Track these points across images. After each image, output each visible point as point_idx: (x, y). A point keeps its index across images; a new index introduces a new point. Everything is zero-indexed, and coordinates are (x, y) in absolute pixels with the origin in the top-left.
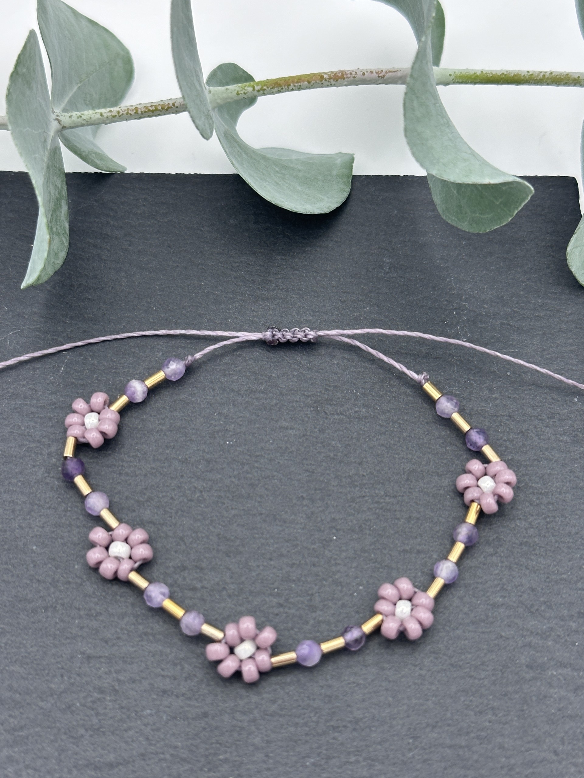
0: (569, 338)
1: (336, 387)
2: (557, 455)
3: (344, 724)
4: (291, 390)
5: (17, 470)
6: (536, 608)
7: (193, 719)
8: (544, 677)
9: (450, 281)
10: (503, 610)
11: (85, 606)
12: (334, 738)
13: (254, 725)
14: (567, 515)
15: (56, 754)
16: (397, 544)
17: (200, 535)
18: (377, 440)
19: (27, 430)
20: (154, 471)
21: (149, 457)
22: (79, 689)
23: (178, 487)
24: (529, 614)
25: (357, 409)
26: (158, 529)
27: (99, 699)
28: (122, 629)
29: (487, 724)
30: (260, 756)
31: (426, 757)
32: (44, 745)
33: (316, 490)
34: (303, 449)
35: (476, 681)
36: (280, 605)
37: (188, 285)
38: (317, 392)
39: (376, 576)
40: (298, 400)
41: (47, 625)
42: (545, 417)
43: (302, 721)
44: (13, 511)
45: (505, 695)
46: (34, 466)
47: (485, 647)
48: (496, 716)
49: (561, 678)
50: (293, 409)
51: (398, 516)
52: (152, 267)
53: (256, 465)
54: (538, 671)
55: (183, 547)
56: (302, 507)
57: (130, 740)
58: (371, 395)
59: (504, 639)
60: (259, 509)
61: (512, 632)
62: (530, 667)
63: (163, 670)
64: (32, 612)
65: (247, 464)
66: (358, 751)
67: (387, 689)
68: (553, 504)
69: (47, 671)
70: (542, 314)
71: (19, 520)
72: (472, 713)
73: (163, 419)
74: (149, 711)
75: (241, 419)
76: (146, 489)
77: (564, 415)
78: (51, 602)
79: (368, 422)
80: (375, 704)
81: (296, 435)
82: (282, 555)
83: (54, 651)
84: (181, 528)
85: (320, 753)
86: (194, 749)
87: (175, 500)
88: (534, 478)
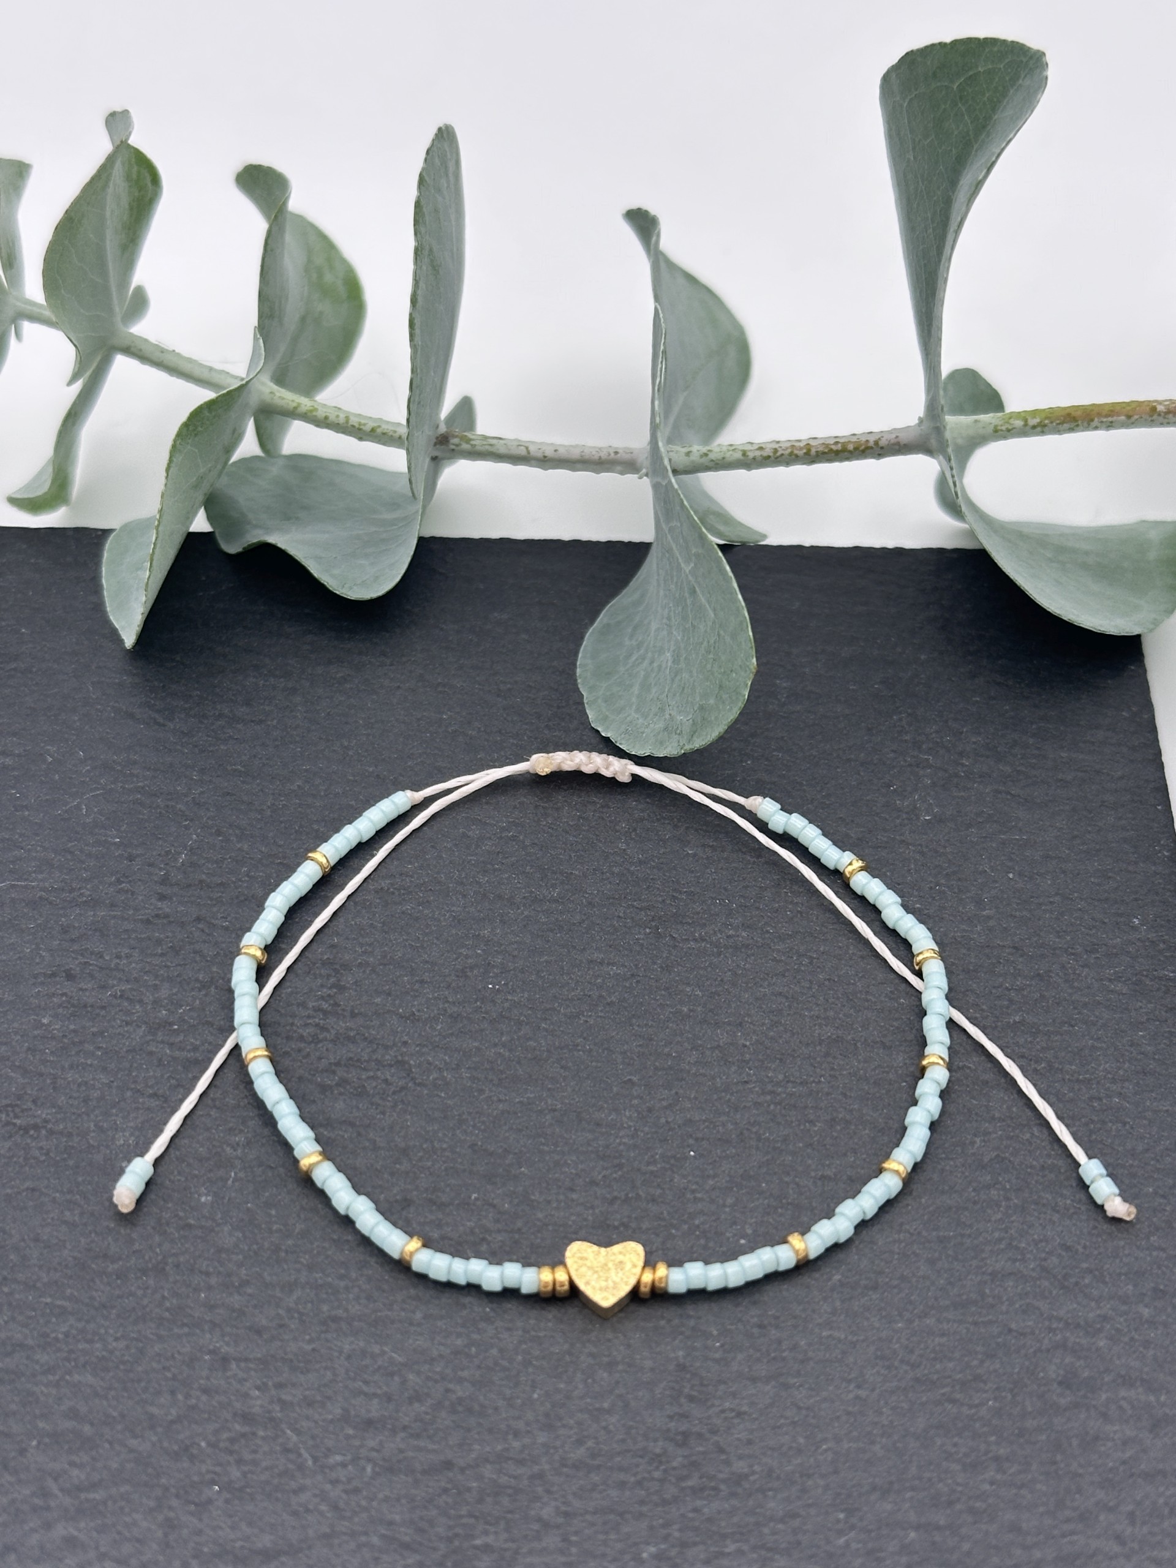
0: (1120, 818)
1: (691, 893)
2: (1106, 1016)
3: (713, 1484)
5: (95, 1029)
6: (1073, 1280)
7: (424, 1472)
8: (1094, 1403)
9: (900, 720)
10: (1011, 1284)
11: (221, 1269)
12: (695, 1510)
13: (542, 1485)
15: (160, 1534)
16: (809, 1166)
17: (437, 1145)
18: (769, 985)
19: (118, 961)
20: (352, 1034)
22: (206, 1416)
23: (398, 1062)
24: (1061, 1292)
25: (731, 932)
26: (359, 1134)
28: (289, 1310)
29: (987, 1487)
31: (870, 1545)
32: (136, 1516)
33: (656, 1068)
34: (631, 1000)
35: (965, 1410)
37: (419, 720)
38: (657, 901)
39: (771, 1220)
40: (621, 915)
41: (145, 1301)
42: (1080, 949)
43: (632, 1479)
44: (86, 1100)
45: (1021, 1435)
46: (127, 1024)
47: (979, 1349)
48: (1004, 1473)
50: (612, 930)
51: (812, 1117)
53: (544, 1025)
54: (1082, 1393)
56: (631, 1101)
57: (302, 1509)
58: (758, 908)
59: (1015, 1334)
60: (549, 1101)
61: (1030, 1323)
62: (1065, 1383)
63: (366, 1382)
64: (118, 1278)
65: (527, 1024)
67: (794, 1423)
68: (1100, 1099)
69: (143, 1384)
70: (1069, 778)
71: (97, 1116)
72: (958, 1467)
73: (370, 945)
74: (338, 1458)
75: (515, 946)
76: (338, 1064)
77: (1114, 947)
78: (154, 1261)
79: (753, 955)
80: (773, 1449)
81: (618, 975)
82: (594, 1183)
83: (157, 1348)
84: (402, 1134)
86: (425, 1526)
87: (391, 1084)
88: (1063, 1054)
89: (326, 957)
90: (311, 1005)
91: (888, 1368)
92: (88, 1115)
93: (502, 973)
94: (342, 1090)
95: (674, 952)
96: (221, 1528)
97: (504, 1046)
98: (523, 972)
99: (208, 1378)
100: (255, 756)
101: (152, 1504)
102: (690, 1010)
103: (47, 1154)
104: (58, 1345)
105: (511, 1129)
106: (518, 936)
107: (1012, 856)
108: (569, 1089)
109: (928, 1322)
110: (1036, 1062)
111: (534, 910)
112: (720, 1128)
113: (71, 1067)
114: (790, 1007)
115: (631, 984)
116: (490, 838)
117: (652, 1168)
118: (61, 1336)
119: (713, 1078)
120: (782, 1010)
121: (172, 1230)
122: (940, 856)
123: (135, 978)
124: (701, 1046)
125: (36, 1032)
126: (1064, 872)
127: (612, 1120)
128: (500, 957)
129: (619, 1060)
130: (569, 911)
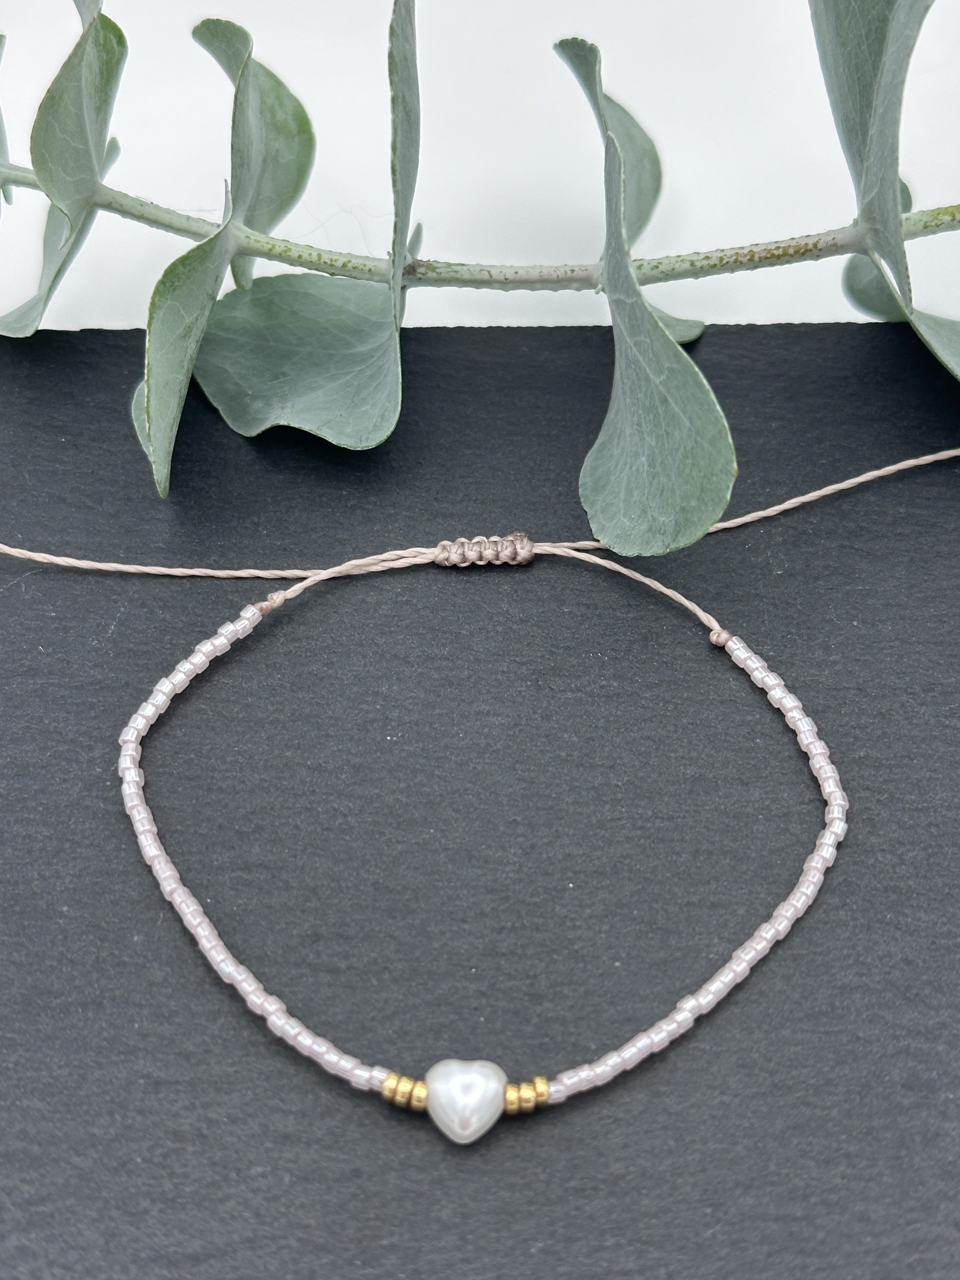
89: (241, 716)
90: (229, 759)
91: (748, 1075)
92: (32, 865)
93: (399, 726)
94: (257, 836)
95: (553, 702)
96: (155, 1235)
97: (402, 792)
98: (417, 725)
99: (142, 1100)
100: (175, 534)
101: (94, 1215)
102: (568, 755)
104: (9, 1073)
105: (408, 868)
106: (413, 692)
107: (857, 605)
109: (784, 1032)
110: (879, 793)
111: (427, 667)
112: (596, 861)
113: (16, 822)
114: (657, 749)
115: (515, 733)
116: (386, 603)
117: (536, 899)
118: (11, 1066)
119: (589, 816)
120: (650, 751)
121: (108, 967)
122: (791, 607)
123: (72, 740)
124: (578, 787)
126: (903, 618)
127: (499, 857)
128: (397, 711)
129: (505, 802)
130: (458, 668)
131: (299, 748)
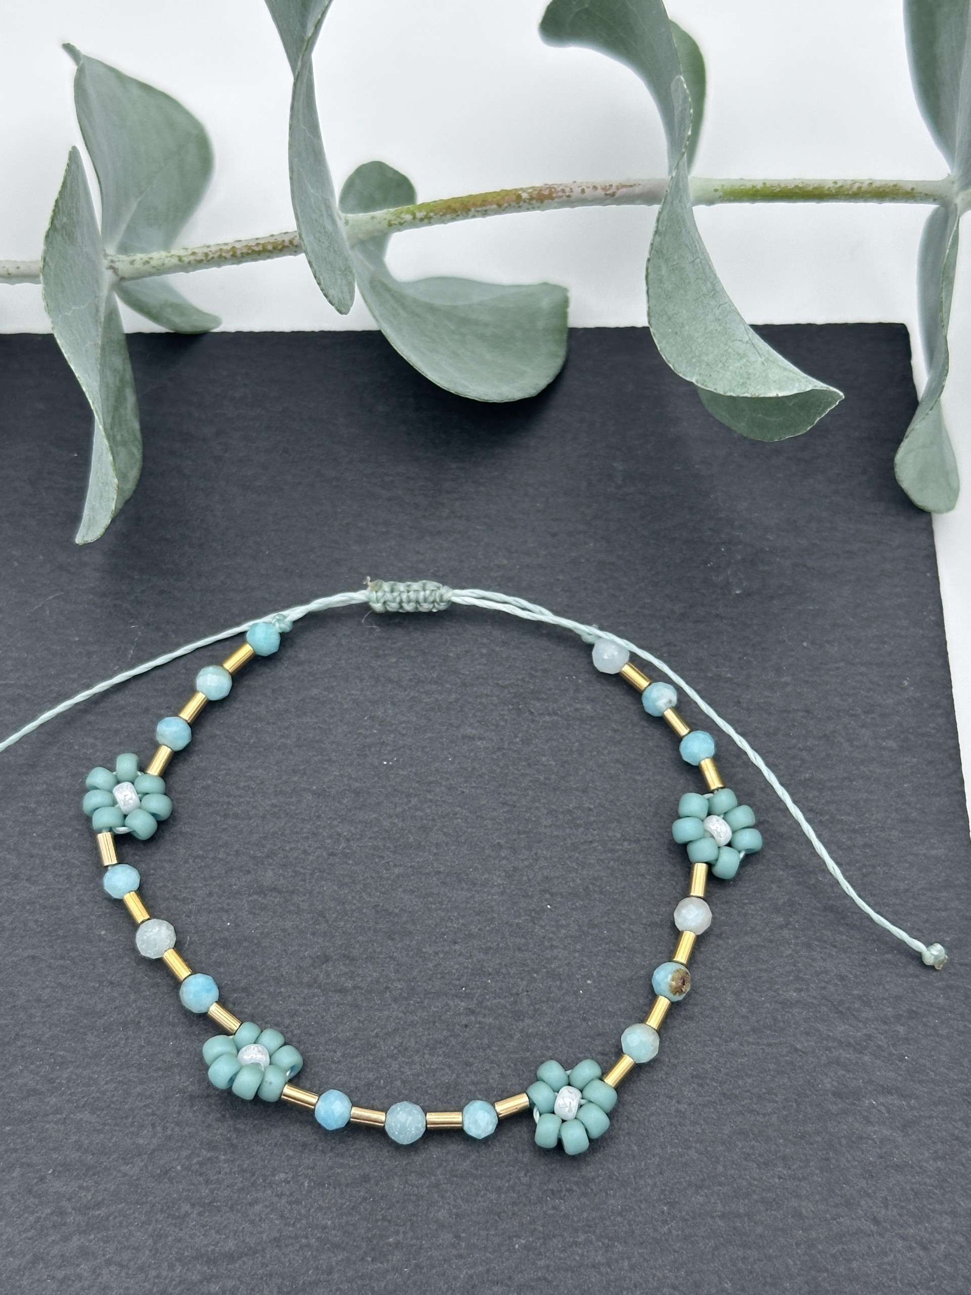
0: (896, 586)
1: (545, 671)
2: (878, 771)
4: (478, 678)
6: (847, 1005)
9: (716, 499)
10: (798, 1010)
12: (554, 1208)
13: (438, 1192)
14: (893, 863)
16: (641, 914)
17: (348, 907)
18: (609, 753)
20: (276, 810)
21: (268, 789)
22: (179, 1144)
23: (314, 834)
24: (837, 1015)
25: (578, 706)
27: (209, 1159)
30: (447, 1237)
33: (519, 833)
34: (499, 770)
35: (760, 1118)
36: (472, 1012)
37: (318, 514)
38: (518, 680)
39: (611, 963)
40: (489, 693)
41: (128, 1050)
42: (859, 711)
43: (507, 1185)
44: (69, 878)
45: (803, 1137)
47: (772, 1066)
49: (883, 1110)
50: (482, 708)
51: (643, 871)
52: (260, 486)
53: (429, 797)
54: (850, 1101)
55: (323, 927)
56: (499, 861)
57: (258, 1219)
59: (800, 1053)
60: (435, 865)
61: (813, 1043)
64: (104, 1032)
65: (416, 795)
66: (590, 1226)
68: (871, 846)
70: (855, 549)
71: (78, 890)
72: (755, 1166)
73: (287, 728)
75: (404, 725)
76: (265, 838)
77: (887, 708)
78: (131, 1015)
79: (595, 726)
81: (487, 748)
82: (471, 936)
83: (139, 1088)
84: (320, 897)
85: (535, 1229)
86: (351, 1229)
87: (309, 854)
88: (843, 806)
89: (252, 741)
90: (242, 784)
91: (701, 1085)
92: (71, 890)
93: (393, 750)
94: (271, 861)
95: (532, 726)
97: (398, 816)
98: (411, 750)
99: (179, 1113)
102: (546, 779)
103: (41, 926)
104: (63, 1089)
105: (404, 891)
106: (406, 716)
107: (808, 626)
108: (451, 854)
109: (733, 1045)
110: (822, 815)
111: (418, 691)
112: (571, 883)
114: (625, 772)
117: (517, 921)
120: (619, 775)
124: (554, 810)
125: (25, 818)
126: (848, 639)
127: (485, 878)
128: (392, 736)
129: (489, 827)
130: (446, 691)
131: (305, 773)
